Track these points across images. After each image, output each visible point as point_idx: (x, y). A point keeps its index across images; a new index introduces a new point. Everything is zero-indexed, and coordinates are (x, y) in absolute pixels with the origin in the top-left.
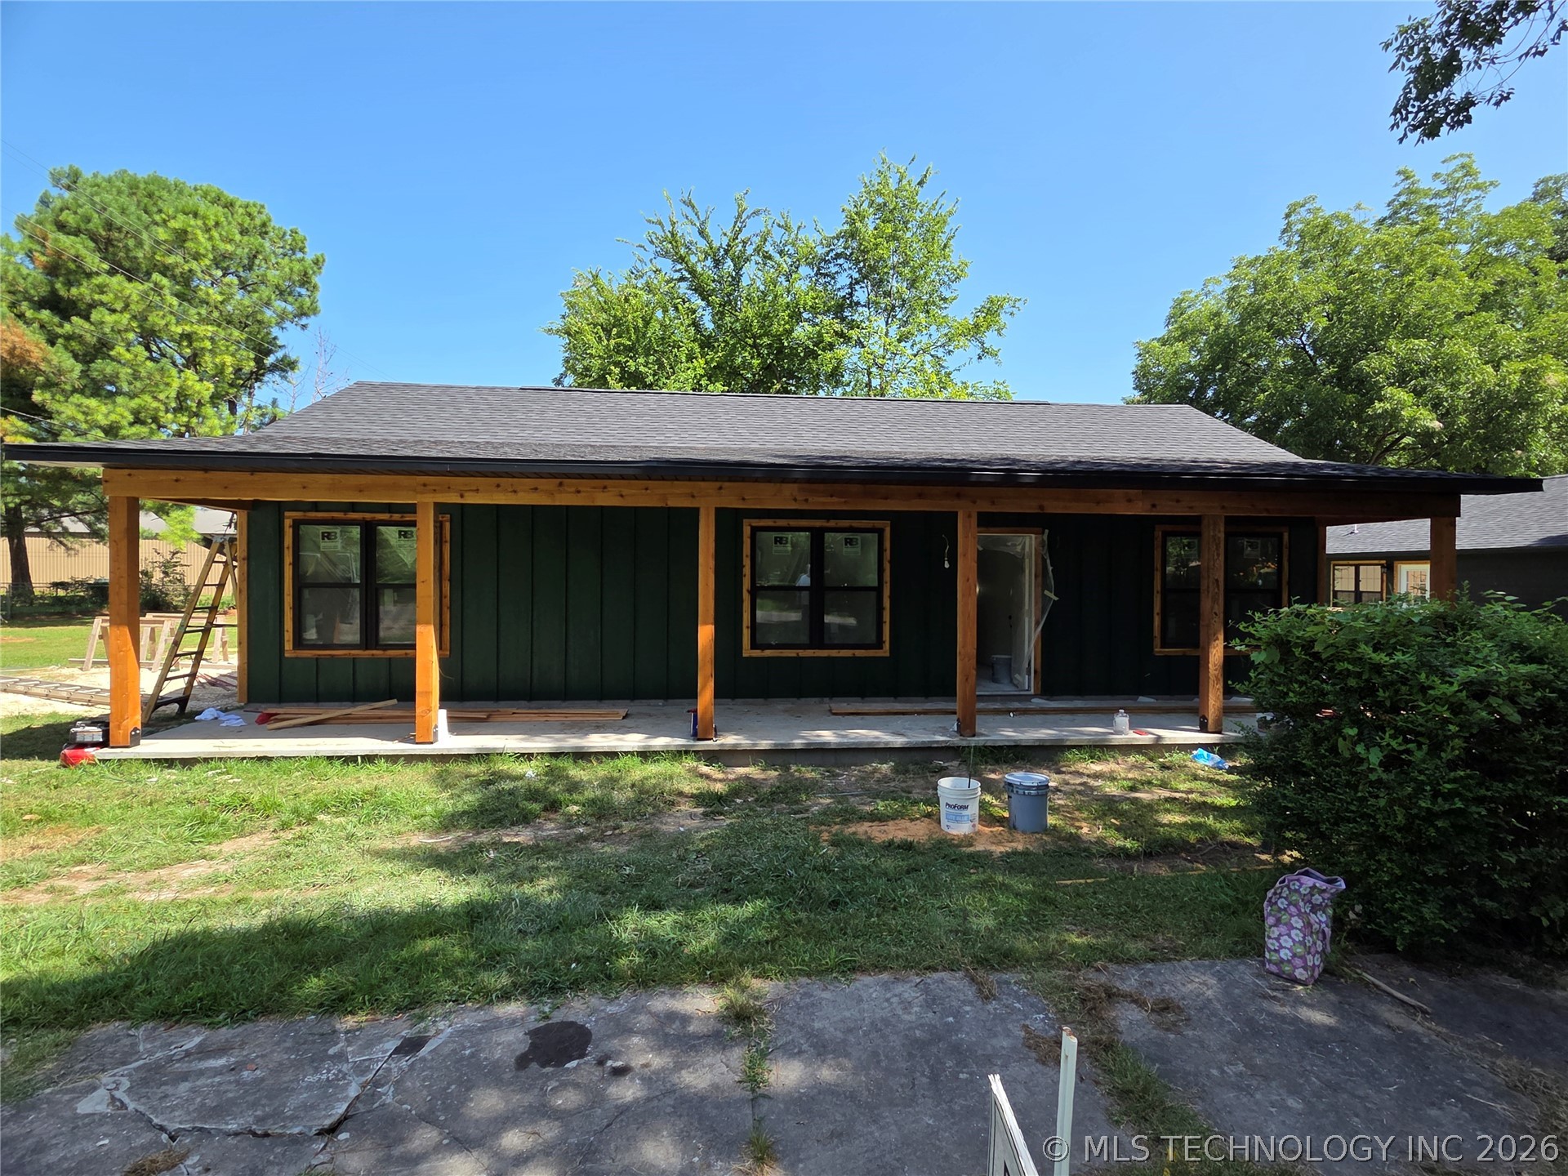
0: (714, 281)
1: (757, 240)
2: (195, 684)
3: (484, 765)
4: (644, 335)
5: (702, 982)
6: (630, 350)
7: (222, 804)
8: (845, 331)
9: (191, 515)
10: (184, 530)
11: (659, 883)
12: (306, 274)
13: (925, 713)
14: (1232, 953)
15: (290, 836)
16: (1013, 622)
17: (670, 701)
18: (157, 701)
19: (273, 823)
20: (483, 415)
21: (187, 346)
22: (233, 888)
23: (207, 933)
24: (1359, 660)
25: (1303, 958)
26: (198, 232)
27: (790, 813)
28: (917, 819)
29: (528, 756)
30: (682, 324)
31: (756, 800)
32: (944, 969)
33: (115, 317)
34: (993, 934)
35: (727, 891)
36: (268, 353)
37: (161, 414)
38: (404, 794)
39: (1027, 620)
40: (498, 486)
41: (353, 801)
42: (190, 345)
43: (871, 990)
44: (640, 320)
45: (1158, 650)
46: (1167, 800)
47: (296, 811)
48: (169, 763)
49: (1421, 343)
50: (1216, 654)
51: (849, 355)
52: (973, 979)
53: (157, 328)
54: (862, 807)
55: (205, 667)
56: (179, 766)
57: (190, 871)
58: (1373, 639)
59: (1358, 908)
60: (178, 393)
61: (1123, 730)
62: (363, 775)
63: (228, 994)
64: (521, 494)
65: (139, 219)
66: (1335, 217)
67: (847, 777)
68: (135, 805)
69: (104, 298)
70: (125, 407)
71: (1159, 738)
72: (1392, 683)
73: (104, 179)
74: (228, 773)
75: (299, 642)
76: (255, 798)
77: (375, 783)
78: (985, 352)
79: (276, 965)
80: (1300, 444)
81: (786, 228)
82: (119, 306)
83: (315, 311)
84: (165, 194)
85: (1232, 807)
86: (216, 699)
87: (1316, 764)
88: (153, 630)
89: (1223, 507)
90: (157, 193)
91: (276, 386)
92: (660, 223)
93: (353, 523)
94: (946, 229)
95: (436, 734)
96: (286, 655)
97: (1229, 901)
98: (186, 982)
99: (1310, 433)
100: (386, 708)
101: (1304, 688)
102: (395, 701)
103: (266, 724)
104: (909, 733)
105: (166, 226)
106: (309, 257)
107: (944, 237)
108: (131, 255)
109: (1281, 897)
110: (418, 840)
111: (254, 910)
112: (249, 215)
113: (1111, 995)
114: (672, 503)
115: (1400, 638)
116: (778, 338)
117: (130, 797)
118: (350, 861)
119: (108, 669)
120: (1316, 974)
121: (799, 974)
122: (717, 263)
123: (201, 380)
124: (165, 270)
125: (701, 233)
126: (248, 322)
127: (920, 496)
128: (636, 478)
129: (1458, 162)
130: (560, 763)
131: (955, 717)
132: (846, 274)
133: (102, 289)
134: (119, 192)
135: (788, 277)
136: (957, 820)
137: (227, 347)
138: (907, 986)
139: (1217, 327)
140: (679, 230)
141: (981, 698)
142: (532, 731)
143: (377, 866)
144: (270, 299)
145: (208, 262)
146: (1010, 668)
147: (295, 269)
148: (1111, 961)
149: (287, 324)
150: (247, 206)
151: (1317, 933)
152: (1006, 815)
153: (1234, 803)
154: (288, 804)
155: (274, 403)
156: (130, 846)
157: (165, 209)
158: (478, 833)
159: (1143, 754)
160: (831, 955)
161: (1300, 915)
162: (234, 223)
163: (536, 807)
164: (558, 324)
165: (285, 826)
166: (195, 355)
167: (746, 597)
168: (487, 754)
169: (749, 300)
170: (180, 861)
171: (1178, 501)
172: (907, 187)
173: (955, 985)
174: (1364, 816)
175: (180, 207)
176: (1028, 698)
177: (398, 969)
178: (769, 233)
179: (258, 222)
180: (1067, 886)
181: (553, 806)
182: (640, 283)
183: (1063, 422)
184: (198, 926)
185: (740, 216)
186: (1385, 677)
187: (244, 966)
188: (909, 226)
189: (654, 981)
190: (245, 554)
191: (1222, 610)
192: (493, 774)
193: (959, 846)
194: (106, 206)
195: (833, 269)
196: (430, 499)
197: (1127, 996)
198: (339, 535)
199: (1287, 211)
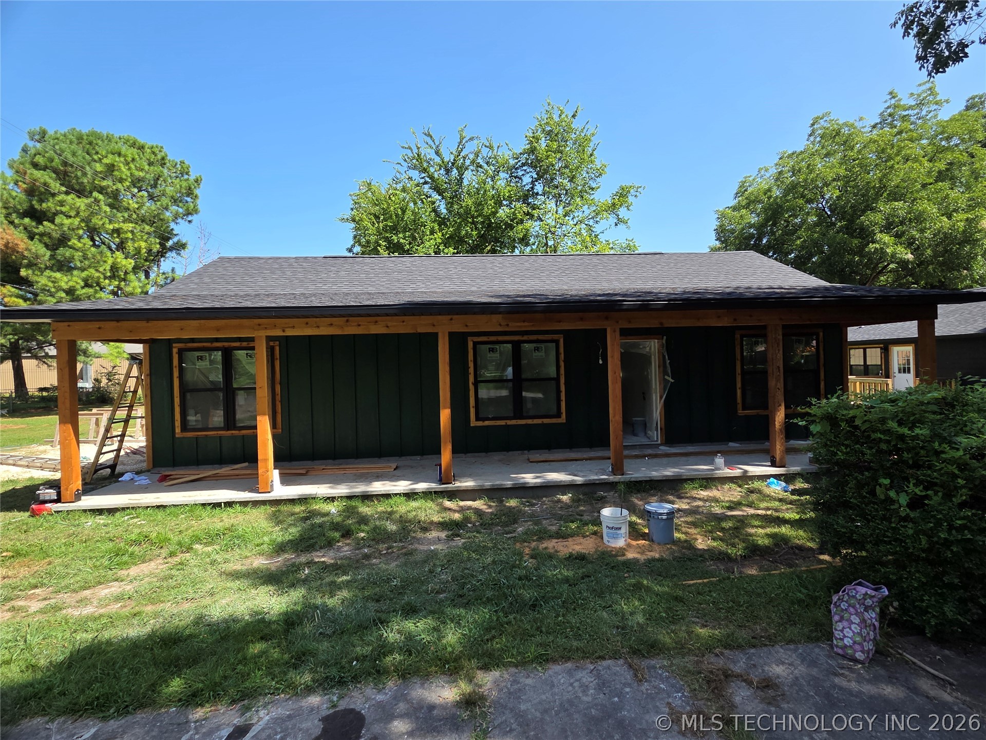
0: (446, 183)
1: (472, 156)
2: (122, 454)
3: (303, 506)
4: (402, 219)
5: (444, 673)
6: (394, 229)
7: (131, 540)
8: (530, 211)
10: (118, 352)
11: (416, 591)
12: (190, 188)
13: (590, 459)
14: (810, 639)
15: (175, 562)
16: (645, 396)
17: (425, 457)
18: (96, 467)
19: (164, 552)
20: (300, 276)
21: (117, 237)
22: (133, 604)
23: (109, 643)
24: (888, 432)
25: (860, 644)
26: (121, 165)
27: (503, 534)
28: (587, 536)
29: (332, 499)
30: (426, 211)
31: (481, 525)
32: (610, 658)
33: (70, 221)
34: (642, 628)
35: (461, 596)
36: (168, 239)
37: (102, 280)
38: (250, 529)
39: (654, 395)
40: (307, 324)
41: (217, 535)
42: (118, 236)
43: (560, 677)
44: (399, 210)
45: (741, 412)
46: (753, 516)
47: (180, 543)
48: (100, 512)
49: (900, 204)
50: (780, 416)
51: (534, 227)
52: (630, 666)
53: (97, 227)
54: (550, 528)
55: (127, 444)
56: (106, 514)
57: (107, 591)
58: (897, 416)
59: (896, 604)
60: (111, 267)
61: (721, 467)
62: (224, 515)
63: (116, 693)
64: (321, 328)
65: (84, 158)
67: (541, 506)
68: (75, 543)
69: (63, 209)
70: (79, 277)
71: (746, 472)
72: (914, 448)
73: (61, 134)
74: (137, 517)
75: (184, 427)
76: (153, 535)
77: (232, 521)
78: (619, 221)
79: (152, 668)
80: (823, 272)
81: (491, 147)
82: (73, 213)
83: (196, 211)
84: (100, 142)
85: (796, 520)
86: (136, 463)
87: (859, 502)
88: (97, 419)
89: (781, 319)
90: (94, 142)
91: (173, 260)
92: (410, 148)
93: (217, 349)
94: (591, 144)
95: (272, 486)
96: (177, 436)
97: (802, 596)
98: (90, 684)
99: (830, 264)
100: (242, 469)
101: (848, 449)
102: (246, 464)
103: (165, 482)
104: (581, 474)
105: (101, 162)
106: (192, 178)
107: (590, 149)
108: (80, 181)
109: (843, 601)
110: (259, 562)
111: (145, 620)
112: (154, 153)
113: (728, 675)
114: (421, 330)
115: (917, 416)
116: (488, 217)
117: (72, 538)
118: (212, 580)
120: (871, 655)
121: (510, 666)
122: (448, 171)
123: (126, 258)
124: (101, 190)
125: (437, 153)
126: (154, 220)
127: (582, 319)
128: (396, 315)
130: (353, 503)
131: (610, 461)
132: (528, 175)
133: (62, 203)
134: (71, 142)
135: (493, 178)
136: (615, 537)
137: (142, 237)
138: (585, 672)
139: (769, 198)
140: (422, 152)
141: (626, 447)
142: (336, 481)
143: (230, 583)
144: (168, 205)
145: (128, 184)
146: (645, 426)
147: (183, 186)
148: (726, 648)
149: (180, 220)
150: (152, 148)
151: (870, 626)
152: (647, 531)
153: (797, 517)
154: (175, 539)
155: (173, 270)
156: (68, 574)
157: (100, 152)
158: (298, 556)
159: (734, 483)
160: (532, 650)
161: (857, 614)
162: (144, 158)
163: (337, 535)
164: (348, 214)
165: (172, 554)
166: (122, 242)
167: (472, 387)
168: (306, 499)
169: (469, 194)
170: (100, 583)
171: (751, 316)
172: (566, 119)
173: (617, 669)
174: (896, 540)
175: (110, 150)
176: (657, 446)
177: (234, 669)
178: (479, 151)
179: (159, 157)
180: (690, 586)
181: (348, 534)
182: (399, 186)
183: (672, 265)
184: (105, 635)
185: (461, 141)
186: (908, 443)
187: (131, 669)
188: (568, 143)
189: (409, 674)
190: (148, 372)
191: (782, 386)
192: (309, 512)
193: (616, 556)
194: (63, 151)
195: (520, 173)
196: (263, 334)
197: (739, 676)
198: (208, 357)
199: (812, 122)
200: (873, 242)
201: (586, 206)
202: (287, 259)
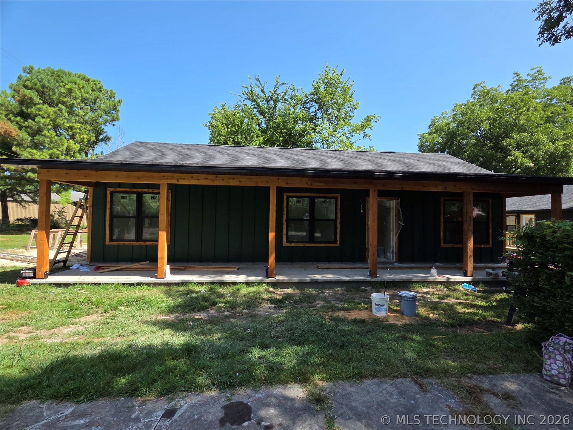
0: (266, 109)
1: (282, 94)
2: (70, 255)
3: (184, 287)
4: (241, 128)
6: (235, 133)
7: (80, 302)
8: (314, 127)
9: (70, 193)
10: (67, 199)
11: (264, 337)
12: (115, 106)
13: (355, 268)
14: (525, 371)
15: (108, 315)
16: (385, 234)
17: (255, 263)
18: (55, 262)
19: (101, 310)
20: (183, 153)
21: (70, 131)
22: (85, 337)
23: (75, 357)
25: (563, 374)
26: (76, 90)
27: (309, 307)
28: (362, 310)
29: (202, 284)
30: (254, 124)
31: (294, 302)
32: (401, 377)
33: (44, 120)
34: (416, 361)
35: (293, 340)
36: (101, 134)
38: (154, 298)
39: (392, 232)
40: (192, 177)
41: (133, 301)
42: (72, 131)
43: (372, 387)
44: (239, 122)
45: (442, 245)
46: (458, 303)
47: (110, 305)
48: (59, 285)
49: (525, 134)
50: (470, 246)
51: (315, 137)
52: (416, 382)
53: (60, 124)
54: (338, 305)
55: (74, 249)
56: (63, 287)
57: (67, 330)
60: (67, 148)
61: (435, 275)
62: (136, 290)
63: (85, 387)
64: (201, 181)
65: (55, 84)
66: (492, 89)
67: (328, 292)
68: (45, 302)
69: (40, 113)
70: (47, 153)
71: (449, 278)
73: (42, 70)
74: (83, 289)
75: (111, 239)
76: (94, 300)
77: (142, 294)
78: (366, 135)
79: (106, 373)
81: (293, 90)
82: (46, 116)
83: (118, 119)
84: (64, 76)
86: (78, 261)
88: (54, 235)
89: (472, 189)
90: (61, 75)
91: (103, 147)
92: (247, 87)
93: (134, 192)
94: (351, 91)
95: (165, 274)
96: (106, 244)
98: (66, 381)
100: (145, 265)
102: (148, 262)
103: (98, 270)
104: (351, 276)
105: (64, 87)
106: (117, 100)
107: (350, 94)
108: (51, 97)
109: (551, 346)
110: (160, 317)
111: (95, 347)
112: (95, 84)
113: (481, 390)
114: (260, 185)
116: (290, 130)
117: (43, 299)
118: (134, 326)
119: (36, 250)
120: (570, 381)
121: (339, 379)
122: (268, 102)
123: (75, 144)
124: (63, 103)
125: (262, 91)
126: (93, 123)
127: (355, 183)
128: (246, 174)
129: (536, 70)
130: (214, 286)
131: (369, 270)
132: (313, 107)
133: (40, 110)
134: (48, 75)
135: (294, 108)
136: (380, 311)
137: (85, 132)
138: (387, 385)
139: (449, 128)
140: (254, 90)
142: (202, 274)
143: (145, 327)
144: (102, 115)
145: (79, 101)
146: (385, 252)
147: (111, 104)
148: (473, 373)
149: (108, 124)
150: (94, 81)
151: (568, 363)
152: (398, 309)
153: (487, 305)
154: (107, 302)
155: (102, 153)
156: (42, 319)
157: (64, 81)
158: (184, 314)
159: (442, 285)
160: (351, 370)
161: (560, 354)
162: (89, 87)
163: (207, 304)
165: (106, 311)
166: (73, 135)
167: (285, 223)
168: (186, 283)
169: (279, 116)
170: (63, 325)
171: (455, 186)
172: (337, 76)
173: (408, 384)
175: (70, 81)
176: (393, 263)
177: (160, 376)
178: (287, 91)
179: (98, 87)
180: (436, 339)
181: (214, 304)
182: (240, 109)
184: (71, 354)
185: (276, 85)
187: (92, 373)
188: (338, 90)
189: (274, 382)
190: (91, 204)
191: (472, 228)
192: (188, 291)
193: (383, 321)
194: (42, 79)
195: (309, 106)
196: (166, 182)
197: (488, 391)
198: (128, 197)
199: (474, 87)
200: (510, 156)
201: (346, 127)
202: (176, 144)
